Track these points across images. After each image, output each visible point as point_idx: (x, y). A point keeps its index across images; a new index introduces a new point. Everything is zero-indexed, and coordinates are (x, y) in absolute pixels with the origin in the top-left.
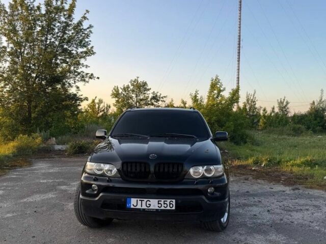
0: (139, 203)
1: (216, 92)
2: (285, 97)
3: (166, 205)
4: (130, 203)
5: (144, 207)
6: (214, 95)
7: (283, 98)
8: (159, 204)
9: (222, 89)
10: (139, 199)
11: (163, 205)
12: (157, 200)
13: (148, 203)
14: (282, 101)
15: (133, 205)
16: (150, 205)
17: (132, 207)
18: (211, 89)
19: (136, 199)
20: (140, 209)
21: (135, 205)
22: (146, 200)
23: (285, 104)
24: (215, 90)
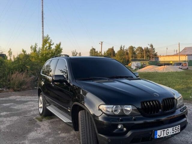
0: (162, 132)
1: (48, 45)
2: (75, 50)
3: (176, 131)
4: (157, 135)
5: (165, 135)
6: (47, 47)
7: (75, 51)
8: (173, 130)
10: (162, 130)
11: (175, 131)
12: (172, 128)
13: (168, 131)
15: (159, 135)
16: (168, 132)
17: (158, 137)
18: (43, 43)
19: (160, 130)
20: (163, 137)
22: (166, 130)
23: (75, 54)
24: (47, 44)
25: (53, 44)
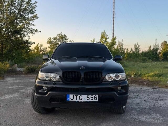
0: (75, 97)
1: (104, 39)
2: (138, 43)
3: (92, 99)
4: (69, 98)
5: (78, 100)
6: (103, 41)
7: (137, 43)
8: (87, 97)
9: (107, 38)
10: (74, 95)
11: (90, 98)
13: (81, 97)
14: (136, 45)
15: (71, 99)
16: (82, 98)
17: (70, 100)
18: (101, 38)
19: (73, 95)
20: (75, 101)
21: (72, 99)
22: (79, 95)
23: (138, 46)
24: (103, 38)
25: (108, 38)
